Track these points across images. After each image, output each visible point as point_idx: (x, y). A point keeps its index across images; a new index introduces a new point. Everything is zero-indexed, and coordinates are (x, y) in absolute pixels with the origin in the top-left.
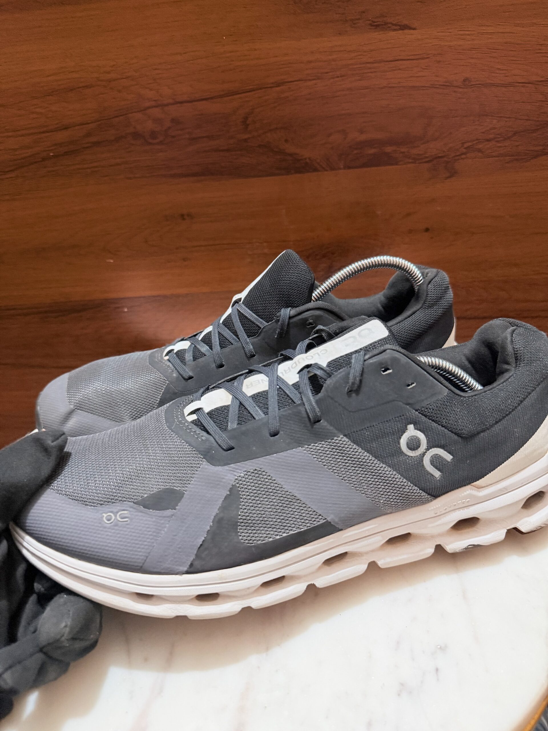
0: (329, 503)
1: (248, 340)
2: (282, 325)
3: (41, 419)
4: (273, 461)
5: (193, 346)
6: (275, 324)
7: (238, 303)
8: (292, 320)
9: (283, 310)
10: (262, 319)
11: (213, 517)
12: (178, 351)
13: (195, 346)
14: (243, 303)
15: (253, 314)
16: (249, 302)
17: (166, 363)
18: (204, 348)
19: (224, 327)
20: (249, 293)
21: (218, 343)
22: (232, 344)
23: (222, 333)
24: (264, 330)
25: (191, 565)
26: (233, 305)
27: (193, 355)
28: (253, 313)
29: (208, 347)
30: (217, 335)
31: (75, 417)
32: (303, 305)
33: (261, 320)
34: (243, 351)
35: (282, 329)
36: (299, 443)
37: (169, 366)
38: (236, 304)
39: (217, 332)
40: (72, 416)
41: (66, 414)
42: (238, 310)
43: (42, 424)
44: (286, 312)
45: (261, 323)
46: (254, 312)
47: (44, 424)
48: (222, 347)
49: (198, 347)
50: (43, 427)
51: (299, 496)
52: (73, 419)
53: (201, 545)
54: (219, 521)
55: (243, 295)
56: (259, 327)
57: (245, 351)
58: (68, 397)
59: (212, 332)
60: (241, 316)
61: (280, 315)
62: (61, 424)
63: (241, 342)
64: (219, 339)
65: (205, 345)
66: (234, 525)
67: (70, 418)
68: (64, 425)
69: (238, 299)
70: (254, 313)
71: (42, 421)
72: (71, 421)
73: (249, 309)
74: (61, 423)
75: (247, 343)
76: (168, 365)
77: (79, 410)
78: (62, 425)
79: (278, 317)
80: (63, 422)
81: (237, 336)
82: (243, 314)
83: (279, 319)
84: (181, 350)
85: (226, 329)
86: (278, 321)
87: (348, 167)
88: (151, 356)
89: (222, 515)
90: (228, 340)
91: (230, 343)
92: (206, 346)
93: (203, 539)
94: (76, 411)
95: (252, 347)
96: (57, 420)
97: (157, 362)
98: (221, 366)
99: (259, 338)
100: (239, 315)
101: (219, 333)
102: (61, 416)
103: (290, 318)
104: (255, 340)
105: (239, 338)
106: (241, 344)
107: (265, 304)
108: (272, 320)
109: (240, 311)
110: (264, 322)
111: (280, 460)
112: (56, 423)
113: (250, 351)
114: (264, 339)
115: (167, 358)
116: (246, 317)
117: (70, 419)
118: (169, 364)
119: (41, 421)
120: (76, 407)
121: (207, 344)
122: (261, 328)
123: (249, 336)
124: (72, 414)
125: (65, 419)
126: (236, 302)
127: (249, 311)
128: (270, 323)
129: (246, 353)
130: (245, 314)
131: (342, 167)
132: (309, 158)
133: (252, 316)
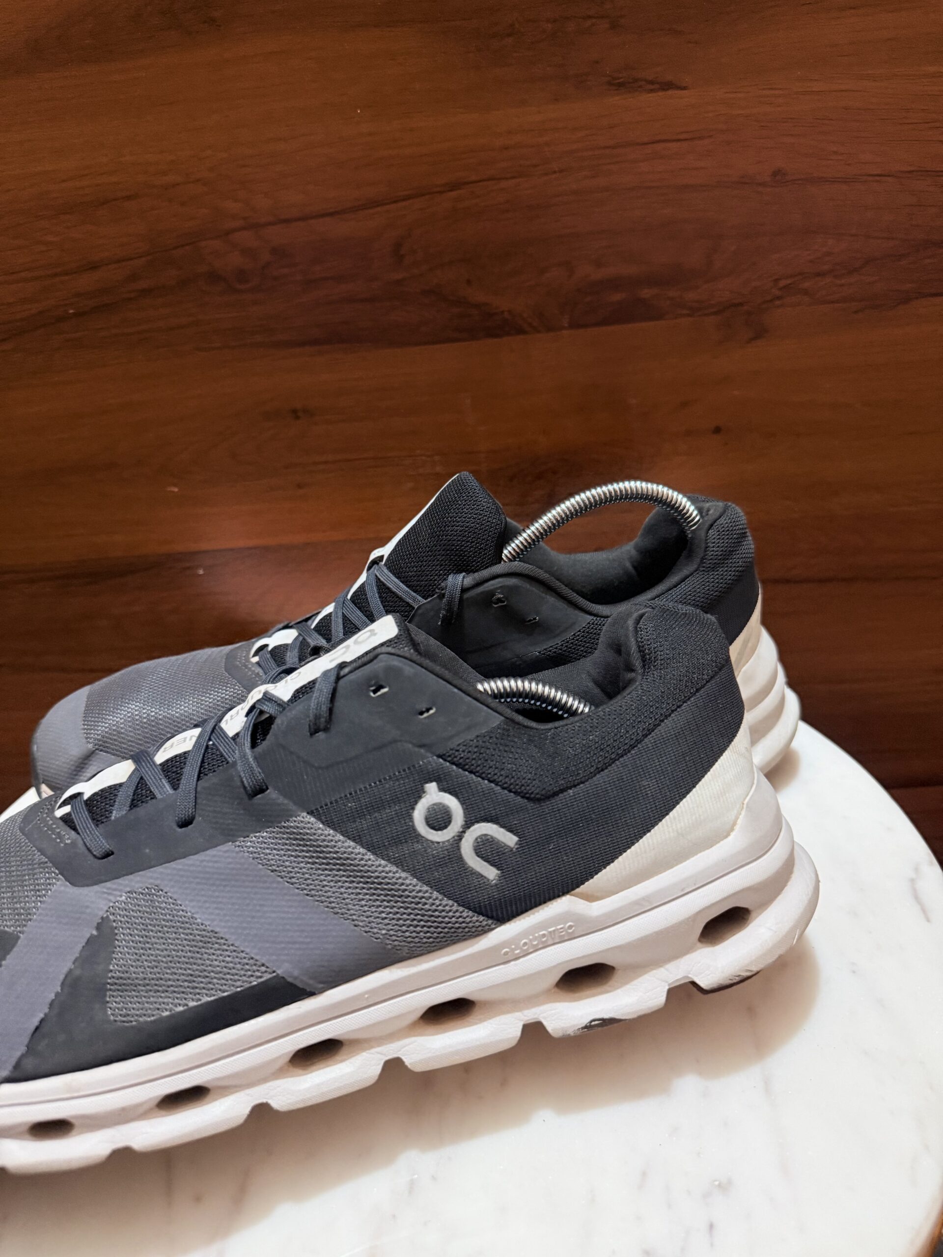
0: (281, 942)
2: (450, 603)
3: (39, 767)
4: (180, 870)
5: (301, 638)
6: (438, 601)
7: (377, 564)
8: (466, 596)
9: (450, 578)
10: (415, 592)
11: (62, 977)
12: (275, 648)
13: (304, 639)
14: (385, 565)
15: (401, 584)
16: (394, 563)
17: (253, 669)
19: (352, 605)
20: (396, 547)
21: (341, 634)
23: (349, 615)
24: (420, 612)
25: (17, 1066)
26: (369, 568)
27: (300, 656)
28: (401, 581)
29: (325, 642)
30: (340, 620)
31: (95, 763)
32: (487, 567)
33: (414, 594)
35: (450, 610)
36: (230, 835)
37: (258, 674)
38: (375, 566)
39: (340, 615)
40: (91, 762)
41: (79, 759)
42: (376, 576)
43: (41, 777)
44: (457, 581)
45: (414, 599)
46: (402, 580)
47: (43, 775)
49: (308, 638)
50: (41, 780)
51: (222, 932)
52: (91, 767)
53: (37, 1028)
54: (71, 983)
55: (385, 551)
56: (411, 606)
58: (85, 729)
59: (333, 615)
60: (382, 587)
61: (446, 586)
62: (72, 776)
64: (344, 628)
65: (320, 638)
66: (100, 991)
67: (87, 766)
68: (77, 777)
69: (378, 557)
70: (403, 582)
71: (41, 770)
72: (88, 771)
73: (394, 574)
74: (71, 774)
76: (256, 671)
77: (101, 753)
78: (73, 779)
79: (443, 590)
80: (75, 773)
82: (384, 584)
83: (445, 594)
84: (281, 646)
85: (355, 609)
86: (443, 596)
87: (575, 325)
88: (229, 657)
89: (78, 972)
92: (322, 640)
93: (42, 1015)
94: (97, 754)
96: (65, 770)
97: (238, 666)
100: (377, 586)
101: (344, 616)
102: (72, 763)
103: (464, 591)
107: (421, 567)
108: (433, 595)
109: (379, 579)
110: (420, 598)
111: (192, 868)
112: (63, 774)
115: (256, 659)
116: (388, 588)
117: (87, 768)
118: (258, 670)
119: (39, 771)
120: (97, 747)
121: (323, 636)
122: (413, 608)
124: (90, 758)
125: (77, 767)
126: (376, 562)
127: (394, 578)
128: (429, 600)
130: (387, 583)
131: (566, 325)
132: (509, 312)
133: (398, 587)
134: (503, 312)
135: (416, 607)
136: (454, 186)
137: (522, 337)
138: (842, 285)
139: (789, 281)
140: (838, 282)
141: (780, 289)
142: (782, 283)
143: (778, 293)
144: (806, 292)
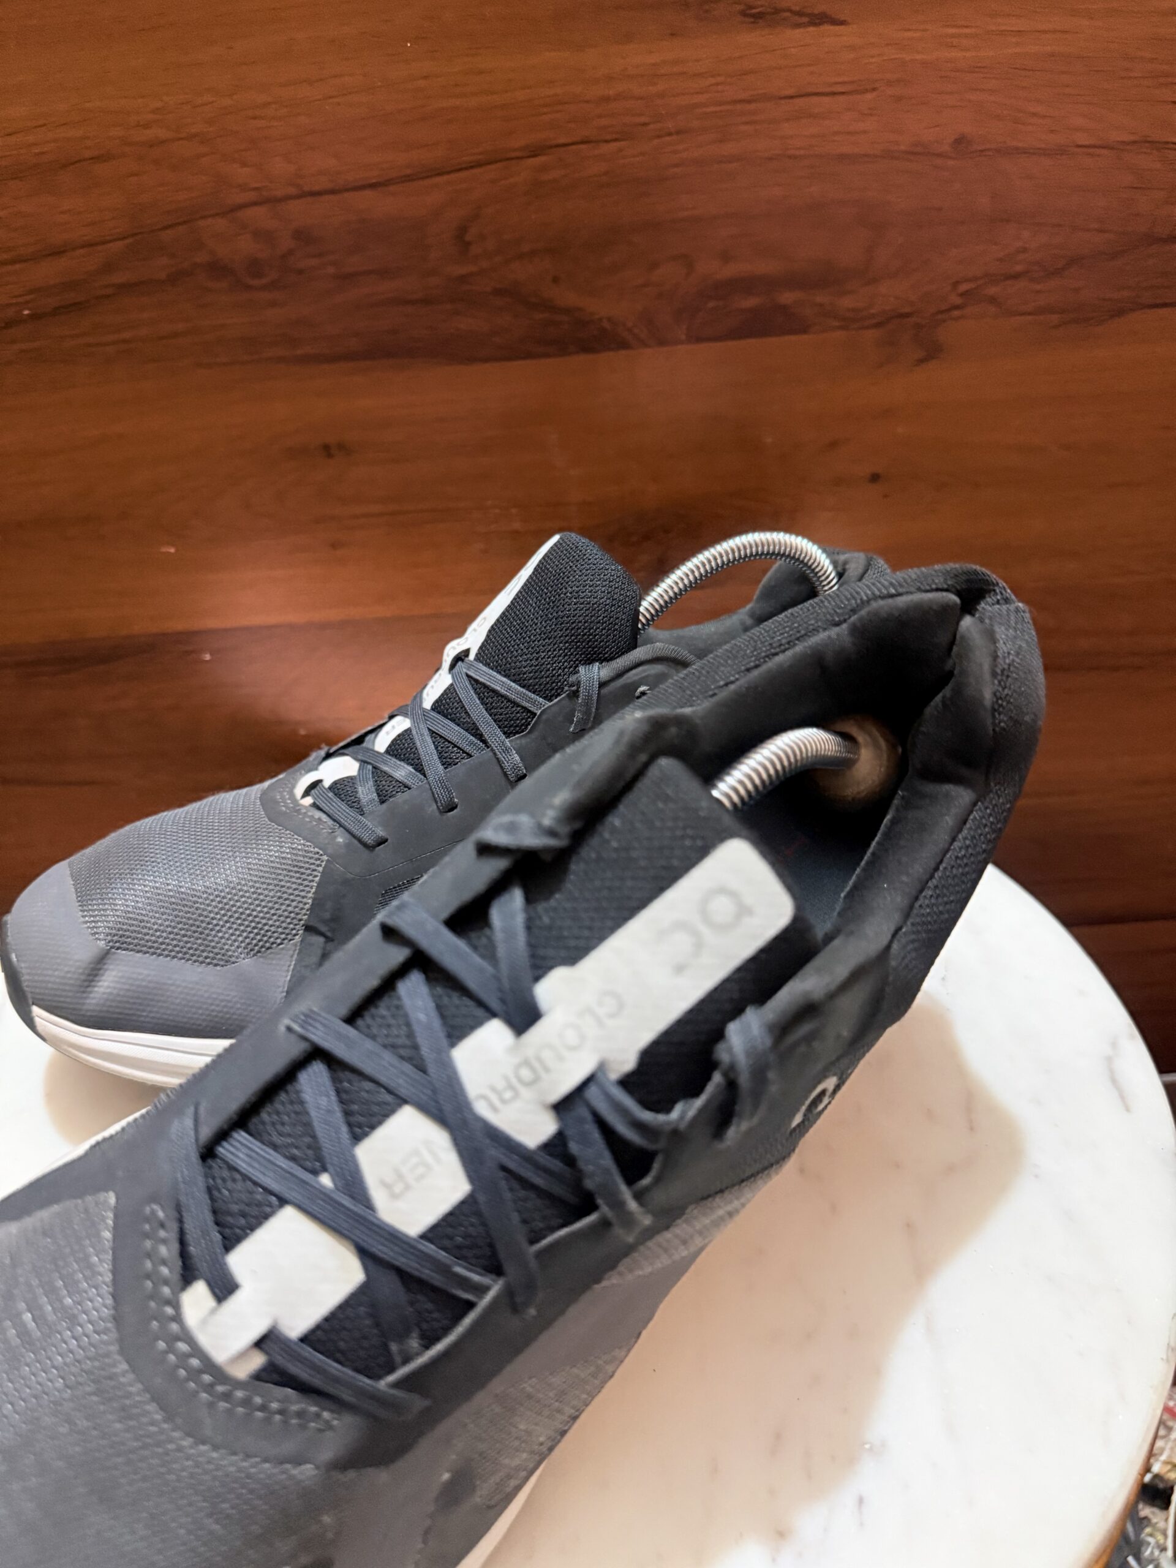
1: (507, 742)
2: (587, 704)
3: (25, 983)
5: (370, 767)
6: (566, 702)
7: (463, 660)
8: (605, 691)
9: (582, 669)
10: (534, 693)
12: (335, 783)
13: (375, 767)
14: (478, 658)
15: (513, 684)
16: (493, 657)
17: (310, 814)
18: (402, 771)
19: (439, 717)
20: (488, 636)
21: (436, 757)
22: (470, 756)
23: (441, 732)
24: (544, 717)
26: (452, 666)
27: (377, 790)
28: (511, 680)
29: (410, 768)
30: (429, 739)
31: (111, 967)
32: (623, 654)
33: (533, 696)
34: (498, 769)
35: (585, 713)
37: (320, 819)
38: (460, 663)
39: (426, 732)
40: (106, 967)
41: (90, 963)
42: (468, 676)
43: (29, 996)
44: (591, 674)
45: (534, 703)
46: (513, 678)
47: (32, 993)
48: (446, 764)
49: (385, 768)
50: (30, 1002)
52: (107, 973)
55: (470, 642)
56: (529, 711)
57: (502, 767)
58: (87, 922)
59: (413, 731)
60: (482, 690)
61: (579, 682)
62: (82, 989)
63: (492, 750)
64: (436, 748)
65: (402, 763)
67: (101, 972)
68: (89, 989)
69: (461, 651)
70: (514, 681)
71: (27, 986)
72: (104, 978)
73: (499, 673)
74: (81, 986)
75: (506, 750)
76: (317, 817)
77: (119, 951)
78: (84, 992)
79: (573, 687)
80: (86, 984)
81: (480, 737)
82: (484, 685)
83: (578, 691)
84: (343, 780)
85: (446, 721)
86: (575, 694)
88: (264, 798)
90: (459, 748)
91: (464, 752)
92: (406, 766)
94: (115, 953)
95: (517, 758)
96: (72, 982)
97: (285, 813)
98: (452, 808)
99: (533, 736)
100: (475, 689)
101: (432, 733)
102: (81, 971)
103: (602, 685)
104: (523, 741)
105: (484, 742)
106: (491, 754)
107: (537, 659)
108: (559, 695)
109: (477, 681)
110: (541, 700)
112: (67, 988)
113: (515, 767)
114: (544, 738)
115: (308, 801)
116: (494, 691)
117: (103, 975)
118: (318, 814)
119: (25, 988)
120: (111, 944)
121: (406, 760)
122: (535, 714)
123: (508, 735)
124: (105, 961)
125: (89, 975)
126: (460, 658)
127: (499, 677)
128: (555, 701)
129: (505, 774)
130: (491, 685)
131: (683, 337)
132: (609, 319)
133: (509, 689)
134: (601, 319)
135: (539, 712)
136: (535, 151)
137: (623, 352)
138: (1038, 292)
139: (971, 285)
140: (1038, 287)
141: (962, 295)
142: (964, 287)
143: (958, 301)
144: (993, 300)
